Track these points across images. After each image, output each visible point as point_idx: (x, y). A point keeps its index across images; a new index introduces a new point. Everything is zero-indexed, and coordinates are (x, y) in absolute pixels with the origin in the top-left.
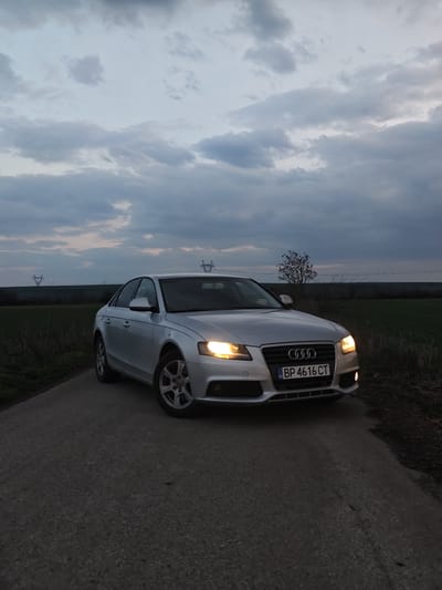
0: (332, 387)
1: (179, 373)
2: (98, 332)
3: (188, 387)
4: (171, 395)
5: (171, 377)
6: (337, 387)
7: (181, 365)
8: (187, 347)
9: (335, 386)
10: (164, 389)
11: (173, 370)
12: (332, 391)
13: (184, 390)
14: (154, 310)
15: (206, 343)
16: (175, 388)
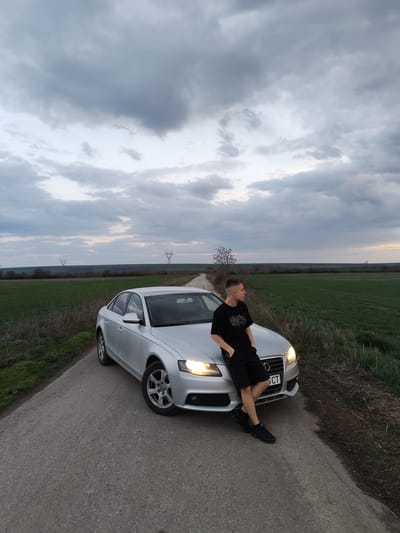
0: (281, 393)
1: (162, 380)
2: (99, 328)
3: (170, 391)
4: (156, 396)
5: (156, 382)
6: (286, 392)
7: (163, 374)
8: (169, 362)
9: (284, 392)
10: (150, 391)
11: (158, 376)
12: (282, 395)
13: (166, 394)
14: (142, 323)
15: (185, 361)
16: (159, 391)
